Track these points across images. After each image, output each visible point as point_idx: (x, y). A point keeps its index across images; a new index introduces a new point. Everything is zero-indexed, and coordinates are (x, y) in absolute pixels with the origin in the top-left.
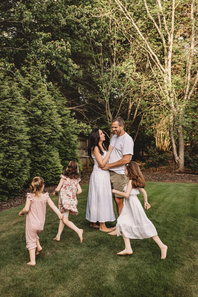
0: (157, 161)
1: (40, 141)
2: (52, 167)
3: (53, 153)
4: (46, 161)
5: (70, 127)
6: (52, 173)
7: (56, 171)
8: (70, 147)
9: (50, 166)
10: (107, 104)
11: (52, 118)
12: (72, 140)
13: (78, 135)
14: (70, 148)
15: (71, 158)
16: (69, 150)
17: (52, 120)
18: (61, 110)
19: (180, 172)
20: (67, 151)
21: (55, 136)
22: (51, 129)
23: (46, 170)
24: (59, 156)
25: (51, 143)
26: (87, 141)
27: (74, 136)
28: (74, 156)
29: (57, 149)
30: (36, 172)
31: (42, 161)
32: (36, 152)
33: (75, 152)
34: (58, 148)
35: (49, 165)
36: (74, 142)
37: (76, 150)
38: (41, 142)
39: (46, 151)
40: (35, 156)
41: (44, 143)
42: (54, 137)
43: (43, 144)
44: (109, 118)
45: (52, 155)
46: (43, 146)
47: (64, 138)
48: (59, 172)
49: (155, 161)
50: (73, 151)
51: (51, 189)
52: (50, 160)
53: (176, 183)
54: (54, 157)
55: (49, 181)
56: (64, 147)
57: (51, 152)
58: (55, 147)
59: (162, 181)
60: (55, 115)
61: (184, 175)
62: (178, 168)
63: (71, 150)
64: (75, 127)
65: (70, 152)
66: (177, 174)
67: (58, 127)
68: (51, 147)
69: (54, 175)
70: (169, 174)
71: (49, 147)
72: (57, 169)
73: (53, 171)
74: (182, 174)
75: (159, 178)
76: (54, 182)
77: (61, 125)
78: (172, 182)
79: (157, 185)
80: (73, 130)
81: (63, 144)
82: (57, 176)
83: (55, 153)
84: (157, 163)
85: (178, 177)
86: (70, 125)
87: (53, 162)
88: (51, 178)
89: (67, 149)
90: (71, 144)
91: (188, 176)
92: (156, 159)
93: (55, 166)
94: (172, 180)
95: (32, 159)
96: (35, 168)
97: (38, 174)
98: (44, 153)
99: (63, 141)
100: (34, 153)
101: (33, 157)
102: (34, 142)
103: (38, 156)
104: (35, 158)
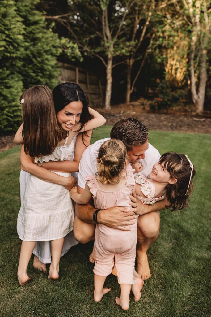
0: (169, 100)
2: (8, 105)
3: (11, 82)
5: (43, 42)
6: (7, 115)
7: (16, 111)
8: (43, 74)
10: (105, 18)
11: (7, 22)
12: (47, 64)
13: (56, 56)
14: (44, 76)
16: (42, 80)
17: (7, 25)
18: (29, 14)
19: (197, 116)
21: (13, 53)
22: (5, 40)
24: (22, 87)
25: (7, 64)
26: (77, 70)
27: (49, 57)
29: (20, 76)
33: (52, 83)
34: (23, 75)
35: (2, 102)
36: (50, 68)
42: (12, 55)
44: (107, 37)
45: (8, 85)
47: (34, 60)
48: (19, 113)
49: (166, 100)
50: (48, 81)
51: (4, 141)
52: (4, 93)
53: (196, 133)
54: (13, 90)
55: (3, 127)
56: (34, 75)
57: (7, 81)
58: (15, 72)
59: (178, 130)
60: (13, 18)
61: (204, 121)
62: (195, 111)
63: (46, 79)
64: (53, 43)
65: (44, 83)
66: (195, 119)
67: (18, 39)
68: (8, 72)
69: (10, 118)
70: (184, 118)
71: (3, 72)
72: (16, 108)
73: (8, 112)
74: (201, 118)
75: (172, 125)
76: (11, 129)
77: (23, 34)
78: (190, 131)
79: (172, 137)
80: (49, 48)
81: (31, 69)
82: (16, 120)
83: (15, 83)
84: (169, 103)
85: (197, 124)
86: (44, 40)
87: (10, 97)
88: (7, 122)
89: (39, 78)
90: (46, 70)
91: (209, 122)
92: (168, 98)
93: (14, 104)
94: (191, 128)
99: (32, 65)
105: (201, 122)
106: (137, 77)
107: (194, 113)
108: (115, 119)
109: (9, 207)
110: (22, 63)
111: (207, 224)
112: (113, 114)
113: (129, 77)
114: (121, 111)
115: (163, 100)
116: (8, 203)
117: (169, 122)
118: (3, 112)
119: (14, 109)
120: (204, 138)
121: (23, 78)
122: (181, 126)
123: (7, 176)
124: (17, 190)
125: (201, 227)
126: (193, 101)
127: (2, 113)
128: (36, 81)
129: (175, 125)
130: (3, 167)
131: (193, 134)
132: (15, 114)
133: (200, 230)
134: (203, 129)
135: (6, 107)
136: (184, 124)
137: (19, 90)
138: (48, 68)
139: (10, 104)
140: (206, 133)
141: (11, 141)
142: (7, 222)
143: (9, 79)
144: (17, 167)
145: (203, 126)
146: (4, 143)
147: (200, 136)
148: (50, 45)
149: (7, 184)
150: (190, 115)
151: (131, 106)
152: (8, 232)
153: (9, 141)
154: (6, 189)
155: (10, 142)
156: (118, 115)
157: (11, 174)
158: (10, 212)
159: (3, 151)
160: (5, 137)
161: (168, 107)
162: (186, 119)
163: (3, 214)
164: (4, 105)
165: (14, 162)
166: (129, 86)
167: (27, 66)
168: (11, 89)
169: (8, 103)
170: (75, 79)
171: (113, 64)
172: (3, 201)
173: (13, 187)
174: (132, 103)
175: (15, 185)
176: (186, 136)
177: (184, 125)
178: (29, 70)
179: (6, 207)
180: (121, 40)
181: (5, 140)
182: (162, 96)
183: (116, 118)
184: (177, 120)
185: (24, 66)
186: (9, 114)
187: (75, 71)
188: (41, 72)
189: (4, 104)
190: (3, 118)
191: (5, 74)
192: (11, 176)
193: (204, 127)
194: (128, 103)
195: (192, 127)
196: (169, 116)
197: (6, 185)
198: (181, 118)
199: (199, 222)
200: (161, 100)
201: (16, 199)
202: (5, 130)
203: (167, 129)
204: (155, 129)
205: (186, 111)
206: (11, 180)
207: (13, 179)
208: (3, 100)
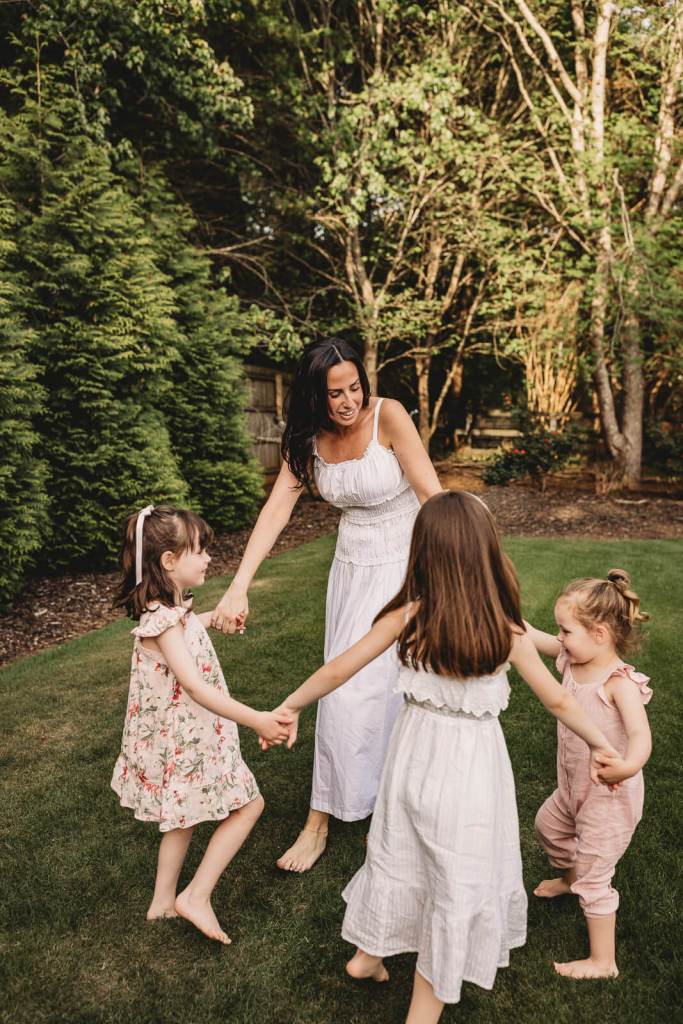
0: (542, 452)
1: (89, 386)
2: (141, 490)
3: (143, 432)
4: (117, 466)
5: (210, 324)
8: (212, 404)
9: (134, 486)
11: (137, 290)
12: (221, 379)
13: (243, 356)
14: (214, 409)
15: (217, 447)
16: (210, 420)
17: (136, 297)
18: (173, 255)
19: (626, 492)
20: (204, 424)
21: (152, 362)
22: (133, 333)
24: (169, 443)
25: (135, 390)
26: (279, 380)
27: (228, 360)
28: (232, 439)
29: (160, 414)
30: (76, 512)
31: (99, 467)
32: (76, 432)
33: (235, 425)
34: (167, 412)
35: (129, 482)
36: (229, 387)
37: (238, 418)
38: (94, 390)
39: (115, 425)
40: (71, 448)
41: (105, 392)
42: (148, 366)
43: (102, 397)
44: (361, 292)
45: (139, 440)
46: (103, 403)
47: (188, 369)
49: (534, 452)
50: (225, 423)
52: (132, 461)
53: (626, 538)
54: (150, 450)
56: (190, 407)
57: (136, 429)
58: (151, 407)
60: (148, 276)
61: (646, 504)
62: (619, 479)
63: (219, 416)
64: (233, 324)
65: (215, 427)
66: (621, 501)
67: (163, 327)
68: (137, 408)
70: (589, 498)
71: (128, 409)
74: (638, 500)
77: (173, 316)
78: (609, 533)
79: (561, 552)
80: (225, 339)
81: (185, 394)
83: (154, 434)
84: (545, 460)
85: (625, 513)
86: (211, 319)
87: (145, 471)
89: (203, 414)
90: (219, 395)
91: (660, 506)
92: (539, 445)
94: (609, 526)
95: (60, 461)
96: (72, 495)
97: (86, 518)
98: (106, 433)
99: (185, 384)
100: (66, 436)
101: (62, 449)
102: (64, 390)
103: (83, 448)
104: (71, 454)
105: (637, 507)
106: (444, 391)
115: (528, 453)
120: (646, 550)
121: (167, 420)
126: (609, 452)
128: (197, 423)
131: (615, 540)
134: (642, 527)
137: (166, 450)
138: (225, 390)
140: (652, 538)
143: (139, 426)
145: (644, 518)
147: (635, 547)
148: (227, 330)
150: (603, 490)
161: (540, 469)
162: (593, 502)
166: (425, 417)
168: (147, 449)
169: (143, 485)
171: (379, 361)
176: (599, 548)
177: (592, 521)
180: (400, 297)
182: (524, 444)
184: (571, 506)
187: (274, 382)
188: (208, 401)
189: (132, 487)
191: (132, 413)
193: (645, 524)
195: (613, 523)
196: (548, 494)
198: (581, 500)
200: (521, 451)
203: (546, 531)
204: (512, 532)
208: (129, 477)
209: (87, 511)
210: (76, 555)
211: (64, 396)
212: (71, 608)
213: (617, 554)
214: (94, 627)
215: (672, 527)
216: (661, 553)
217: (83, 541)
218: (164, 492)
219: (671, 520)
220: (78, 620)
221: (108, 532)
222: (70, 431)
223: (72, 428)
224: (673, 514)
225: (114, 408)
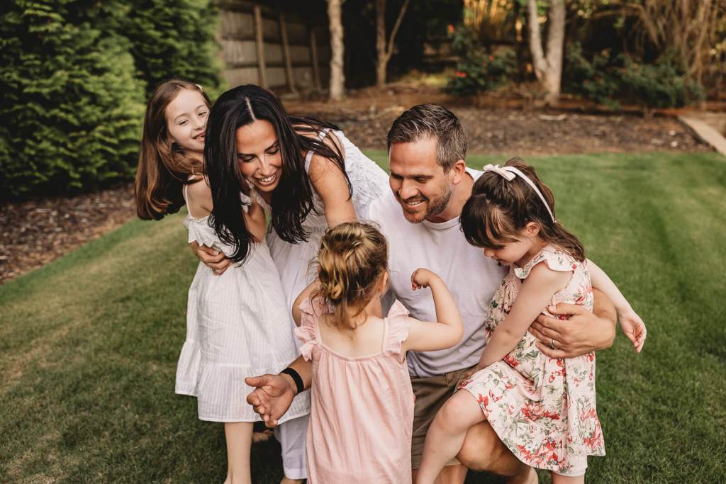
0: (481, 75)
1: (36, 9)
2: (102, 116)
3: (104, 59)
4: (73, 93)
6: (102, 142)
7: (123, 129)
8: (180, 31)
9: (94, 113)
12: (187, 7)
14: (182, 36)
15: (188, 72)
16: (178, 45)
19: (548, 109)
20: (172, 50)
23: (78, 129)
24: (133, 68)
25: (91, 14)
26: (258, 11)
28: (203, 64)
29: (124, 39)
30: (35, 139)
31: (53, 94)
32: (29, 58)
33: (205, 51)
34: (132, 38)
35: (88, 109)
36: (196, 15)
37: (209, 46)
38: (40, 13)
39: (69, 50)
40: (24, 74)
41: (54, 16)
43: (53, 20)
45: (98, 66)
46: (52, 27)
48: (131, 135)
49: (474, 75)
50: (194, 49)
51: (102, 205)
52: (90, 87)
53: (554, 153)
54: (110, 77)
55: (94, 171)
56: (157, 34)
57: (94, 55)
58: (112, 32)
59: (510, 148)
61: (565, 120)
62: (542, 98)
63: (189, 42)
65: (185, 53)
66: (544, 117)
68: (95, 33)
69: (110, 150)
70: (518, 115)
71: (83, 33)
72: (124, 123)
73: (105, 133)
74: (558, 115)
75: (494, 137)
76: (115, 174)
78: (539, 148)
81: (150, 20)
82: (126, 151)
83: (115, 60)
84: (482, 82)
85: (549, 129)
87: (104, 97)
88: (103, 158)
89: (171, 41)
90: (186, 23)
91: (577, 121)
92: (477, 69)
93: (116, 112)
94: (538, 140)
95: (13, 88)
96: (30, 122)
97: (45, 145)
98: (61, 59)
99: (151, 11)
100: (19, 62)
101: (15, 76)
102: (11, 14)
103: (36, 74)
104: (25, 81)
105: (558, 123)
106: (399, 21)
107: (539, 104)
108: (358, 129)
109: (136, 394)
110: (127, 8)
111: (631, 403)
112: (352, 117)
113: (381, 21)
114: (369, 107)
115: (468, 76)
116: (132, 384)
117: (487, 130)
118: (92, 133)
119: (118, 125)
120: (575, 165)
121: (131, 45)
122: (515, 139)
123: (120, 304)
124: (150, 343)
125: (619, 414)
126: (535, 75)
127: (91, 138)
128: (165, 48)
129: (500, 135)
130: (106, 281)
131: (545, 156)
132: (123, 137)
133: (618, 421)
134: (565, 141)
135: (99, 122)
136: (520, 131)
137: (127, 76)
138: (192, 17)
139: (108, 113)
140: (576, 152)
141: (118, 205)
142: (136, 440)
143: (98, 51)
144: (142, 278)
145: (565, 133)
146: (100, 212)
147: (565, 163)
149: (123, 328)
150: (530, 108)
151: (390, 93)
152: (143, 473)
153: (111, 206)
154: (121, 345)
155: (116, 209)
156: (365, 118)
157: (128, 298)
158: (141, 410)
159: (100, 233)
160: (101, 195)
161: (479, 92)
162: (522, 118)
163: (123, 417)
164: (94, 118)
165: (132, 263)
166: (381, 45)
167: (139, 12)
168: (107, 75)
169: (103, 112)
170: (255, 33)
172: (118, 379)
173: (139, 337)
174: (392, 85)
175: (143, 332)
177: (523, 136)
178: (143, 22)
179: (127, 396)
181: (104, 203)
182: (465, 67)
183: (362, 126)
184: (504, 122)
185: (132, 14)
186: (107, 139)
187: (252, 13)
188: (176, 27)
189: (93, 113)
190: (93, 149)
191: (89, 37)
192: (129, 304)
193: (568, 138)
194: (383, 86)
195: (542, 138)
196: (484, 112)
197: (120, 332)
198: (511, 118)
199: (609, 399)
200: (463, 75)
201: (149, 373)
202: (101, 178)
203: (485, 148)
205: (519, 97)
206: (132, 317)
207: (136, 313)
208: (89, 104)
209: (46, 138)
210: (37, 182)
211: (11, 20)
212: (23, 239)
213: (550, 170)
214: (40, 263)
215: (590, 141)
216: (588, 168)
217: (43, 168)
218: (126, 118)
219: (588, 134)
220: (27, 254)
221: (67, 159)
222: (23, 58)
223: (24, 55)
224: (589, 129)
225: (66, 32)
